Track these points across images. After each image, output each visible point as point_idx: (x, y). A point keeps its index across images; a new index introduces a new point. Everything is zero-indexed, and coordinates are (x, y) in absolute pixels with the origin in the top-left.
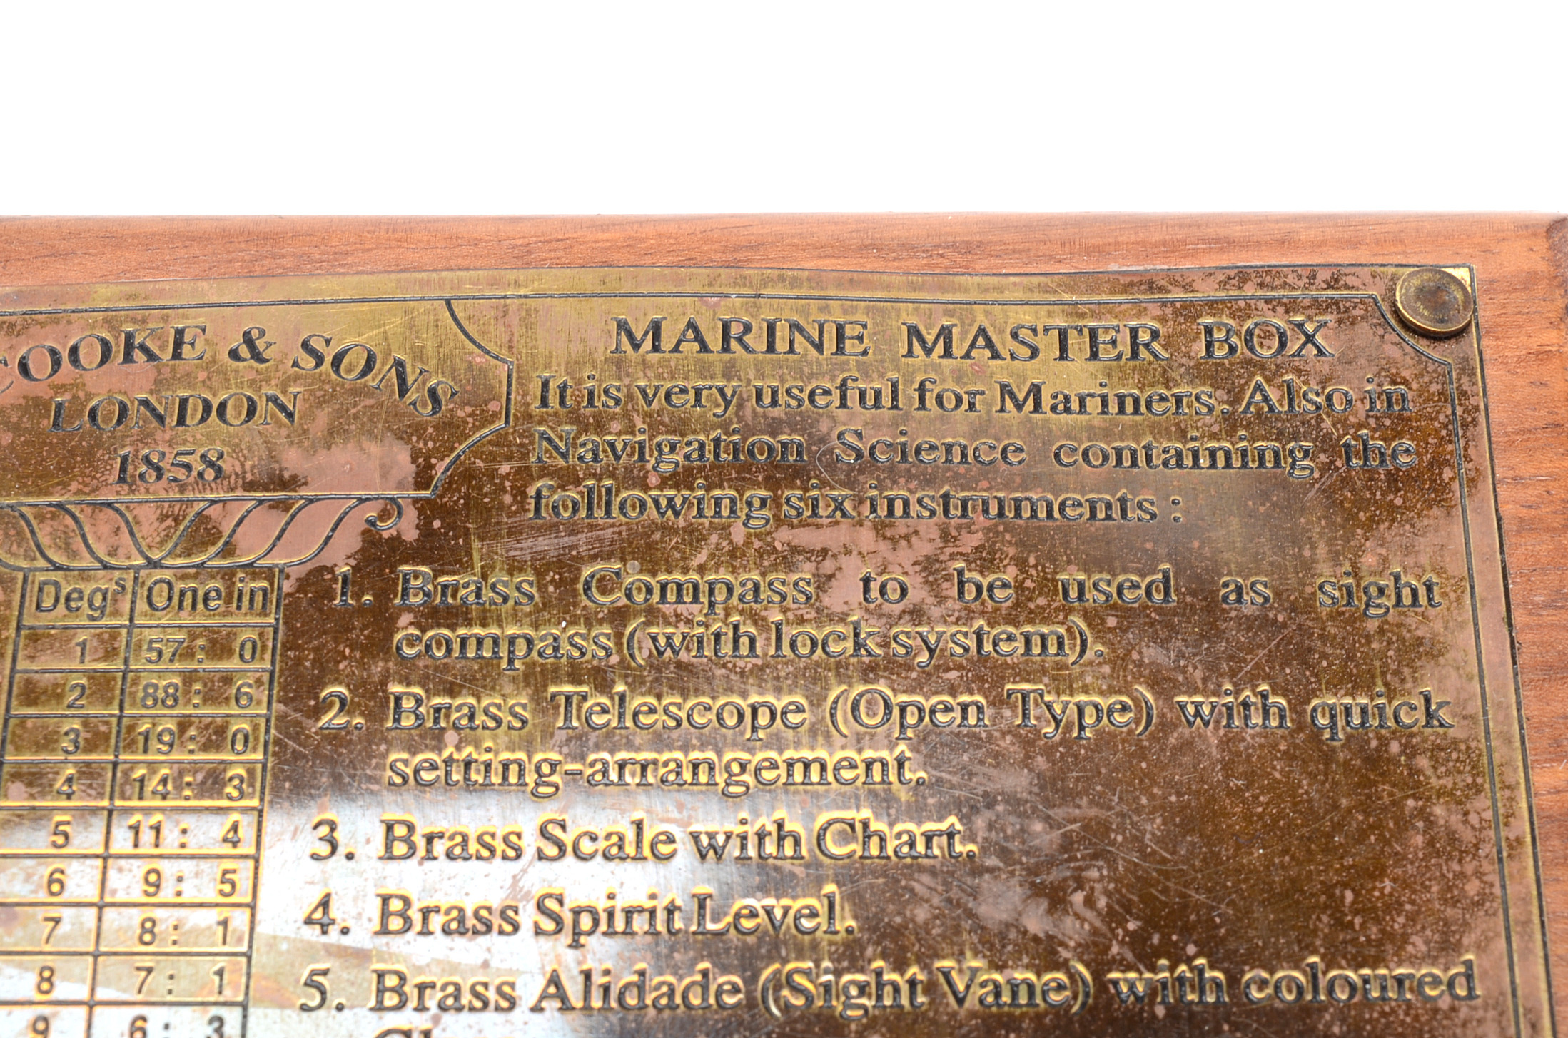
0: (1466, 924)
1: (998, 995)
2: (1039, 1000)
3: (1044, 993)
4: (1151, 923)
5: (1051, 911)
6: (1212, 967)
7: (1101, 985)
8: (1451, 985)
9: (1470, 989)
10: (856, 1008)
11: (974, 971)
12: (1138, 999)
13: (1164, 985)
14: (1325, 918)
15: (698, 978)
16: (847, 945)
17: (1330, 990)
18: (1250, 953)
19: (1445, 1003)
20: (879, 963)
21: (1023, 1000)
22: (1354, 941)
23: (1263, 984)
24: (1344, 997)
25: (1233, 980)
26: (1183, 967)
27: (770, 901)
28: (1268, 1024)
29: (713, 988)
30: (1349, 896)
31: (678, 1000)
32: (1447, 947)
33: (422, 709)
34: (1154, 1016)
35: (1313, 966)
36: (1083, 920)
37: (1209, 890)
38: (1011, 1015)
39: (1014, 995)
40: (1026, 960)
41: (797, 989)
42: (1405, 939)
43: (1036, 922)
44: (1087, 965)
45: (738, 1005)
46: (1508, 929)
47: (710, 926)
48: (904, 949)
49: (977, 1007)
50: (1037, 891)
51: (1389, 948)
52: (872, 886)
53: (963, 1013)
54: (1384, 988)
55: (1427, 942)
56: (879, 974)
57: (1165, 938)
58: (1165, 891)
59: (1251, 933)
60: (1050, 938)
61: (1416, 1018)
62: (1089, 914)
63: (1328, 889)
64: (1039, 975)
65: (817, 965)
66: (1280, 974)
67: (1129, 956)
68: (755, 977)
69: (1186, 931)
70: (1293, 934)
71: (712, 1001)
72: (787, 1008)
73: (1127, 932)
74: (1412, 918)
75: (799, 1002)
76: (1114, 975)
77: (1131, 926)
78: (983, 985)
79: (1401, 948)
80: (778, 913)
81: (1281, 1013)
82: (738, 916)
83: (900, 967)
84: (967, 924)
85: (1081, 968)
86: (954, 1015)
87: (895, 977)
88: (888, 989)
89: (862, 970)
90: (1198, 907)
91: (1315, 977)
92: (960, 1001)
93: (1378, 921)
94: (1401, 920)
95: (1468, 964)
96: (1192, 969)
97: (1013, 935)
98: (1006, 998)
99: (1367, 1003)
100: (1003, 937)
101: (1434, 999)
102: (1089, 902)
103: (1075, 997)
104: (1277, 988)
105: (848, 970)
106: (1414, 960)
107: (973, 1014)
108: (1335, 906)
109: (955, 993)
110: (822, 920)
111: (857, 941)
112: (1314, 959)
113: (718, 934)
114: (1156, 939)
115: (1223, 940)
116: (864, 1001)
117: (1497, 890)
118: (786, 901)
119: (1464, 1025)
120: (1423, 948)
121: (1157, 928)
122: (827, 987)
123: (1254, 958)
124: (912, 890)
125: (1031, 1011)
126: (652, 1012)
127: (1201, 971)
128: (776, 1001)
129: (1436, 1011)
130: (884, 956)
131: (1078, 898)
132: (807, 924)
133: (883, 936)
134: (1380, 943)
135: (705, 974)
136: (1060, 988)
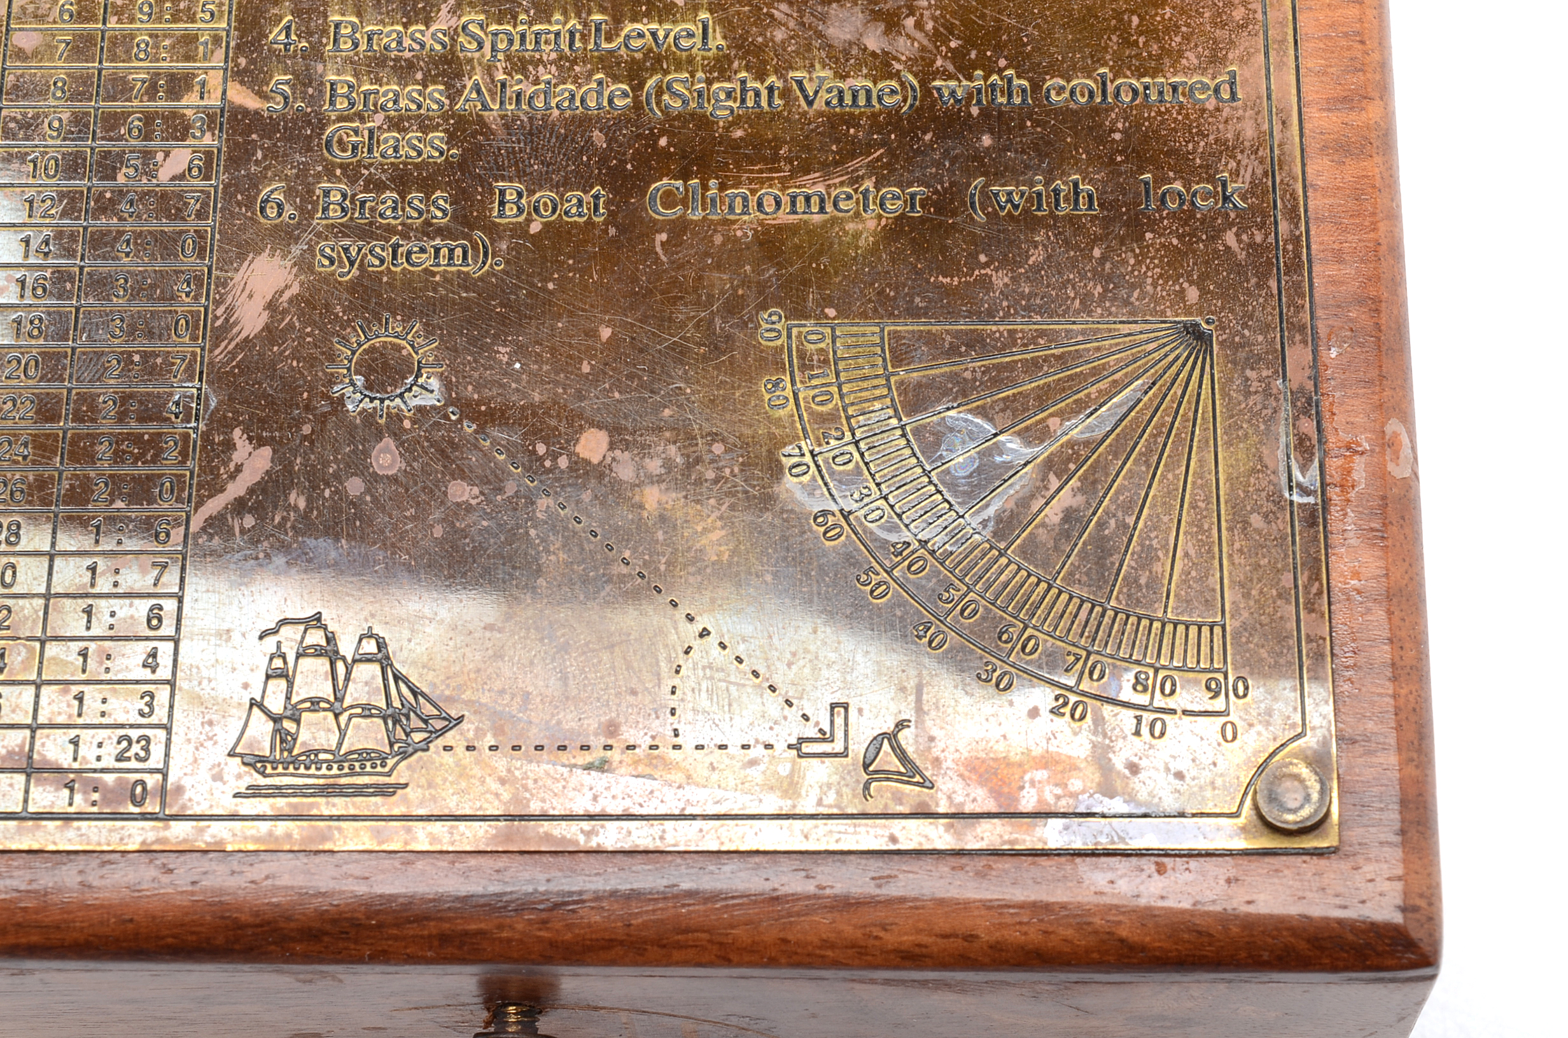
0: (1231, 42)
1: (841, 99)
2: (875, 102)
3: (880, 99)
4: (969, 42)
5: (887, 32)
6: (1019, 77)
7: (927, 91)
8: (1217, 90)
9: (1233, 95)
10: (722, 110)
11: (822, 80)
12: (958, 101)
13: (979, 91)
14: (1114, 38)
15: (594, 85)
16: (717, 59)
17: (1117, 94)
18: (1051, 65)
19: (1211, 105)
20: (744, 74)
21: (862, 102)
22: (1138, 56)
23: (1060, 90)
24: (1128, 100)
25: (1036, 87)
26: (995, 77)
27: (654, 26)
28: (1064, 122)
29: (606, 94)
30: (1135, 20)
31: (578, 103)
32: (1215, 59)
34: (970, 115)
35: (1103, 76)
36: (914, 40)
37: (1019, 16)
38: (851, 114)
39: (855, 97)
40: (865, 71)
41: (675, 95)
42: (1180, 54)
43: (874, 41)
44: (916, 75)
45: (626, 106)
46: (1266, 47)
47: (605, 45)
48: (765, 62)
49: (824, 108)
50: (876, 16)
51: (1167, 61)
52: (738, 13)
53: (811, 113)
54: (1161, 93)
55: (1198, 57)
56: (743, 82)
57: (981, 54)
58: (983, 16)
59: (1053, 50)
60: (887, 53)
61: (1187, 116)
62: (919, 35)
63: (1118, 15)
64: (875, 84)
65: (693, 76)
66: (1074, 82)
67: (951, 68)
68: (641, 85)
69: (999, 48)
70: (1087, 51)
71: (605, 103)
72: (666, 111)
73: (949, 49)
74: (1187, 38)
75: (677, 104)
76: (937, 83)
77: (953, 44)
78: (829, 91)
79: (1177, 61)
80: (661, 34)
81: (1074, 113)
82: (628, 37)
83: (761, 77)
84: (817, 43)
85: (911, 77)
86: (805, 114)
87: (757, 85)
88: (751, 94)
89: (729, 79)
90: (1009, 29)
91: (1104, 84)
92: (810, 103)
93: (1158, 40)
94: (1178, 39)
95: (1233, 75)
96: (1002, 79)
97: (855, 51)
98: (848, 100)
99: (1146, 104)
100: (846, 53)
101: (1203, 101)
102: (919, 25)
103: (905, 100)
104: (1072, 93)
105: (718, 79)
106: (1186, 71)
107: (820, 114)
108: (1123, 29)
109: (806, 97)
110: (698, 40)
111: (727, 56)
112: (1102, 70)
113: (611, 52)
114: (973, 54)
115: (1029, 55)
116: (730, 103)
117: (1259, 16)
118: (667, 26)
119: (1226, 122)
120: (1196, 61)
121: (974, 46)
122: (700, 94)
123: (1054, 69)
124: (772, 16)
125: (868, 110)
126: (556, 113)
127: (1010, 81)
128: (658, 103)
129: (1203, 110)
130: (748, 68)
131: (910, 22)
132: (685, 43)
133: (748, 52)
134: (1159, 57)
135: (600, 83)
136: (893, 92)
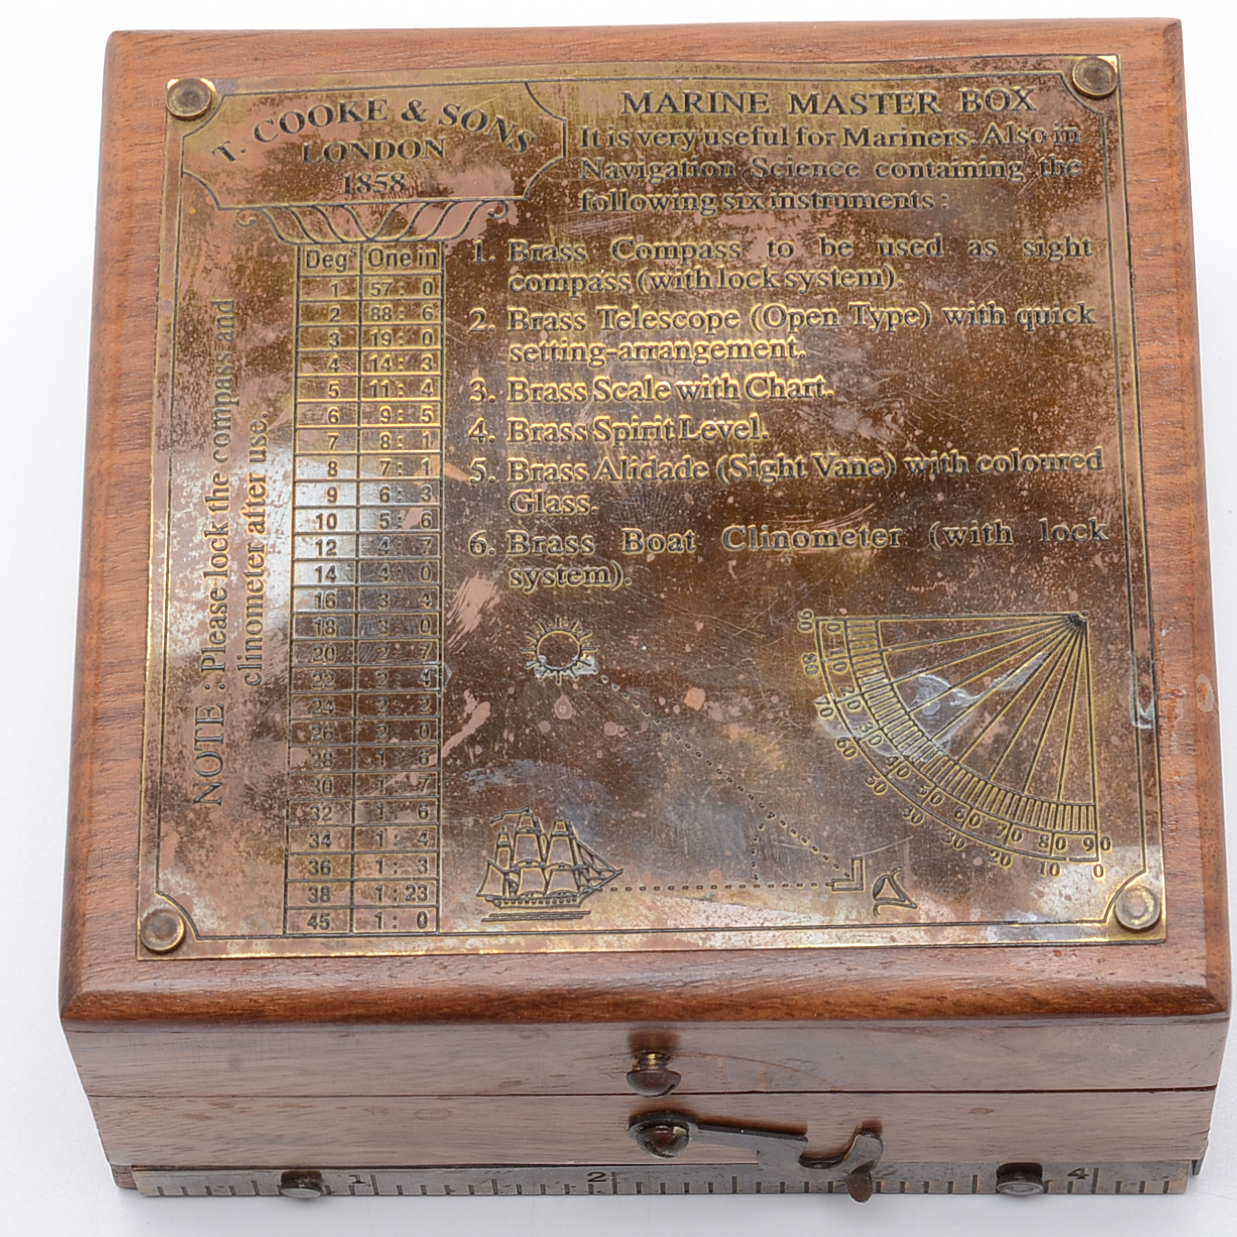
0: (1098, 429)
1: (845, 470)
2: (867, 472)
3: (870, 469)
4: (928, 431)
5: (873, 425)
6: (961, 454)
7: (901, 464)
8: (1088, 462)
9: (1099, 464)
10: (769, 478)
11: (833, 458)
12: (920, 471)
13: (935, 464)
14: (1022, 428)
15: (684, 463)
16: (763, 444)
17: (1024, 466)
18: (981, 446)
19: (1085, 472)
20: (781, 454)
21: (859, 472)
22: (1037, 439)
23: (988, 463)
24: (1031, 469)
25: (972, 461)
26: (945, 454)
27: (721, 422)
28: (990, 484)
29: (692, 468)
30: (1035, 415)
31: (674, 475)
32: (1087, 442)
33: (527, 320)
34: (929, 480)
35: (1015, 453)
36: (891, 430)
37: (960, 413)
38: (852, 480)
39: (854, 470)
40: (860, 451)
41: (737, 468)
42: (1065, 438)
43: (865, 432)
44: (893, 454)
45: (706, 477)
46: (1121, 432)
47: (689, 436)
48: (795, 446)
49: (834, 476)
50: (866, 414)
51: (1056, 442)
52: (776, 413)
53: (826, 480)
54: (1052, 464)
55: (1076, 440)
56: (781, 459)
57: (936, 439)
58: (936, 414)
59: (982, 436)
60: (873, 439)
61: (1069, 479)
62: (894, 427)
63: (1024, 412)
64: (867, 459)
65: (748, 455)
66: (997, 457)
67: (916, 449)
68: (715, 462)
69: (947, 435)
70: (1004, 436)
71: (692, 475)
72: (731, 479)
73: (914, 436)
74: (1069, 427)
75: (738, 475)
76: (908, 459)
77: (917, 433)
78: (837, 465)
79: (1063, 443)
80: (726, 428)
81: (997, 478)
82: (704, 430)
83: (793, 456)
84: (828, 433)
85: (890, 455)
86: (822, 480)
87: (790, 461)
88: (786, 467)
89: (772, 458)
90: (953, 422)
91: (1016, 459)
92: (825, 473)
93: (1050, 428)
94: (1063, 428)
95: (1099, 451)
96: (949, 455)
97: (853, 438)
98: (850, 472)
99: (1043, 472)
100: (848, 439)
101: (1079, 470)
102: (894, 420)
103: (887, 470)
104: (995, 465)
105: (765, 458)
106: (1069, 449)
107: (832, 480)
108: (1028, 421)
109: (822, 469)
110: (750, 431)
111: (770, 442)
112: (1015, 449)
113: (694, 440)
114: (930, 439)
115: (967, 440)
116: (773, 474)
117: (1116, 412)
118: (730, 422)
119: (1095, 483)
120: (1075, 443)
121: (931, 434)
122: (753, 467)
123: (983, 449)
124: (798, 415)
125: (863, 478)
126: (660, 481)
127: (955, 456)
128: (726, 474)
129: (1080, 476)
130: (784, 450)
131: (889, 418)
132: (742, 434)
133: (783, 439)
134: (1051, 440)
135: (687, 461)
136: (879, 466)
